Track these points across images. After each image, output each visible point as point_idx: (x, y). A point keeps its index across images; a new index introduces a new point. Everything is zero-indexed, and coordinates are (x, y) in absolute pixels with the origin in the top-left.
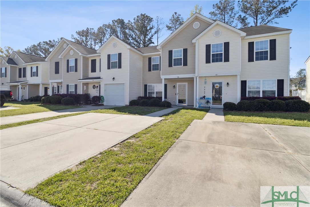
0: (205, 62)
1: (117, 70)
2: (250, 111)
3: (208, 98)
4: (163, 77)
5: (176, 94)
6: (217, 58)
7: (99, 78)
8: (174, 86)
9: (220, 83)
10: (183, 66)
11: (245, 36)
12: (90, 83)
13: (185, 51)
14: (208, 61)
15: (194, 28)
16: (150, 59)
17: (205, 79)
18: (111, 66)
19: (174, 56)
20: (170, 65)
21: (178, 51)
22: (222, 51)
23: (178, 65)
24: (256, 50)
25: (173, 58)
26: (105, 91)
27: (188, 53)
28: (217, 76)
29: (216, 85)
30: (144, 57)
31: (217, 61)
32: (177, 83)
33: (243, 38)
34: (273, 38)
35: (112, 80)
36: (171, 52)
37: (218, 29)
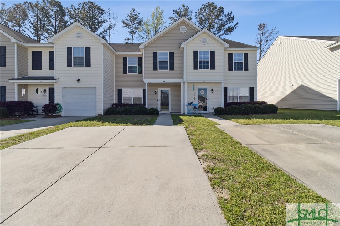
0: (193, 68)
1: (84, 69)
2: (239, 114)
3: (195, 104)
4: (146, 81)
5: (158, 101)
6: (204, 65)
7: (53, 78)
8: (156, 91)
9: (206, 90)
10: (170, 70)
11: (228, 47)
12: (29, 85)
13: (172, 54)
14: (196, 67)
15: (181, 32)
16: (125, 59)
17: (193, 84)
18: (74, 63)
19: (159, 59)
20: (155, 68)
21: (163, 54)
22: (209, 59)
23: (163, 69)
24: (234, 61)
25: (158, 61)
26: (62, 97)
27: (174, 57)
28: (204, 83)
29: (201, 91)
30: (116, 56)
31: (204, 68)
32: (159, 89)
33: (226, 49)
34: (246, 52)
35: (76, 82)
36: (155, 54)
37: (204, 37)
